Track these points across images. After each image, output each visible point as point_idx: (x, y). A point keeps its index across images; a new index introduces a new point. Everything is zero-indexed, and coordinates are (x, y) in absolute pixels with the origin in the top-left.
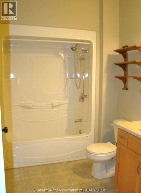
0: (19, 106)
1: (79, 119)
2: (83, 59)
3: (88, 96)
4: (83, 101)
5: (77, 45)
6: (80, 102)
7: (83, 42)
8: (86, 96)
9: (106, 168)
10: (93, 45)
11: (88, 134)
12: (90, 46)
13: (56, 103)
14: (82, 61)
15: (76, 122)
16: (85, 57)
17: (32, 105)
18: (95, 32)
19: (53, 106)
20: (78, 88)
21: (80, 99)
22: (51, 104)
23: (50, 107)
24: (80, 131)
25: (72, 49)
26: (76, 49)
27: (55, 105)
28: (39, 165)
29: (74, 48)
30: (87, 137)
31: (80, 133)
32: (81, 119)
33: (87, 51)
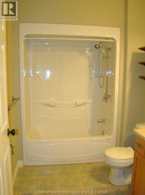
0: (43, 104)
1: (102, 120)
2: (107, 57)
3: (111, 97)
4: (107, 101)
5: (101, 42)
6: (104, 102)
7: (107, 39)
8: (109, 96)
9: (124, 174)
10: (117, 43)
11: (110, 136)
12: (114, 44)
13: (79, 102)
14: (106, 59)
15: (99, 122)
16: (109, 55)
17: (55, 104)
18: (119, 29)
19: (76, 105)
20: (102, 88)
21: (104, 99)
22: (75, 103)
23: (74, 106)
24: (103, 131)
25: (96, 47)
26: (99, 47)
27: (78, 104)
28: (58, 165)
29: (98, 45)
30: (108, 139)
31: (103, 134)
32: (104, 120)
33: (111, 48)
